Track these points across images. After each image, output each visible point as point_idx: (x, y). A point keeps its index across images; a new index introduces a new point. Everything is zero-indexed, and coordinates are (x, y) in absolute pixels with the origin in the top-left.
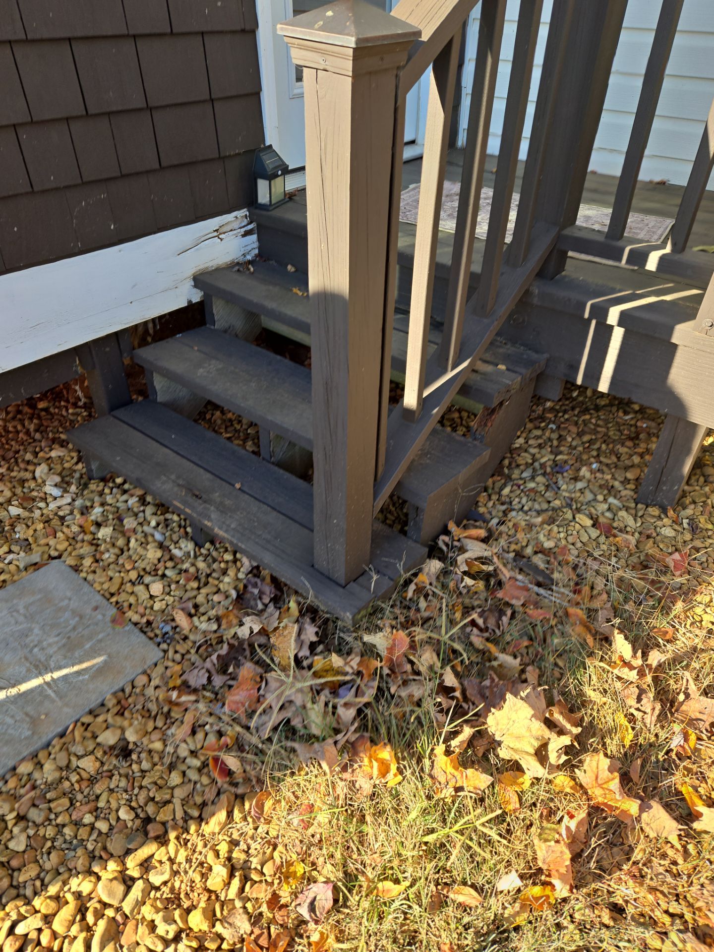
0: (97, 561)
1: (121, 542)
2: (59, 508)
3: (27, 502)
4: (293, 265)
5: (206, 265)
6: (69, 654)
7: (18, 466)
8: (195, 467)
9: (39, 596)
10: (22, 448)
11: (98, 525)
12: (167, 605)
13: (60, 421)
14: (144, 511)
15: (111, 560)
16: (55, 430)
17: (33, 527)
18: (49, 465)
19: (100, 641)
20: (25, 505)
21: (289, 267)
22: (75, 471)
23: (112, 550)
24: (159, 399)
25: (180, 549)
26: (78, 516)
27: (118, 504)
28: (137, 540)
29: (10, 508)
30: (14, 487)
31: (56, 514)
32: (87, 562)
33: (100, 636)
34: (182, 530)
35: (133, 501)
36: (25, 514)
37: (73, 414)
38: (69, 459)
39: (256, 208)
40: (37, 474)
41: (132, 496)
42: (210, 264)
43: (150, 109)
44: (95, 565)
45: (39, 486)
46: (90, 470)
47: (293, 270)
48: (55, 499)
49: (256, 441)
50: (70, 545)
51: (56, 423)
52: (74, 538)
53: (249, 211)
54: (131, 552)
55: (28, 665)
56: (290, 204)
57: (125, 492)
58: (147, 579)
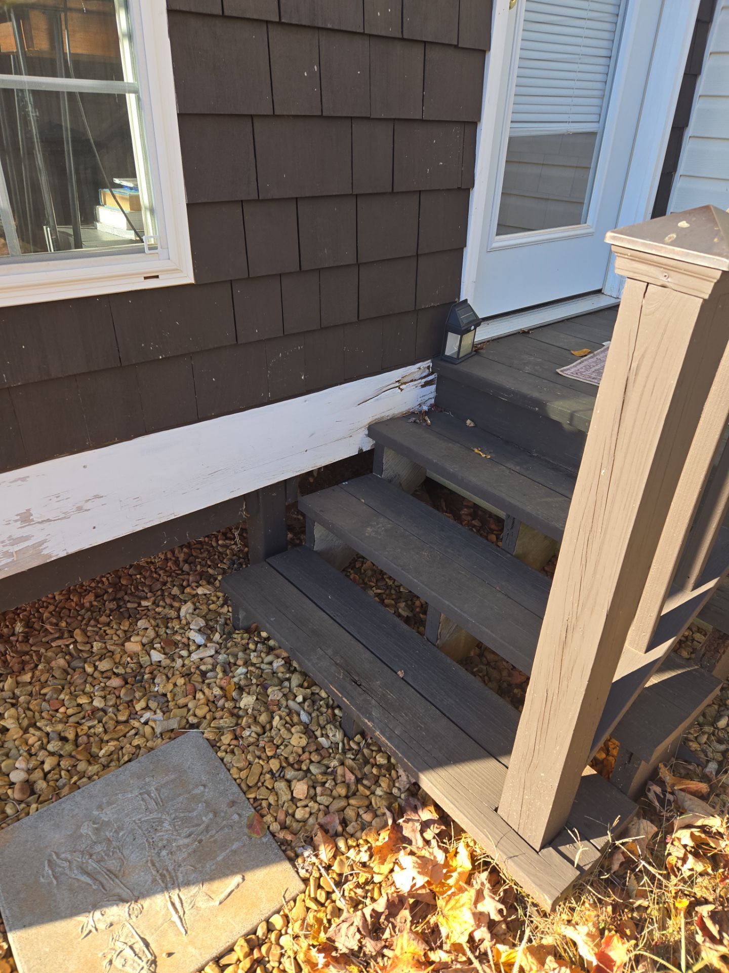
0: (236, 738)
1: (263, 718)
2: (201, 659)
3: (170, 646)
4: (472, 420)
5: (383, 415)
6: (199, 866)
7: (164, 600)
8: (353, 641)
9: (173, 777)
10: (169, 579)
11: (240, 689)
12: (311, 814)
13: (209, 551)
14: (289, 680)
15: (251, 740)
16: (204, 562)
17: (172, 680)
18: (194, 604)
19: (234, 852)
20: (167, 650)
21: (468, 422)
22: (220, 614)
23: (253, 728)
24: (315, 549)
25: (327, 737)
26: (220, 675)
27: (263, 666)
28: (281, 718)
29: (153, 652)
30: (157, 626)
31: (198, 668)
32: (227, 739)
33: (235, 846)
34: (330, 711)
35: (278, 664)
36: (166, 662)
37: (223, 546)
38: (215, 599)
39: (442, 360)
40: (182, 613)
41: (278, 657)
42: (386, 414)
43: (359, 265)
44: (234, 742)
45: (182, 628)
46: (235, 618)
47: (472, 425)
48: (199, 646)
49: (409, 603)
50: (210, 711)
51: (205, 555)
52: (213, 702)
53: (432, 362)
54: (273, 733)
55: (154, 873)
56: (476, 358)
57: (270, 650)
58: (290, 774)
